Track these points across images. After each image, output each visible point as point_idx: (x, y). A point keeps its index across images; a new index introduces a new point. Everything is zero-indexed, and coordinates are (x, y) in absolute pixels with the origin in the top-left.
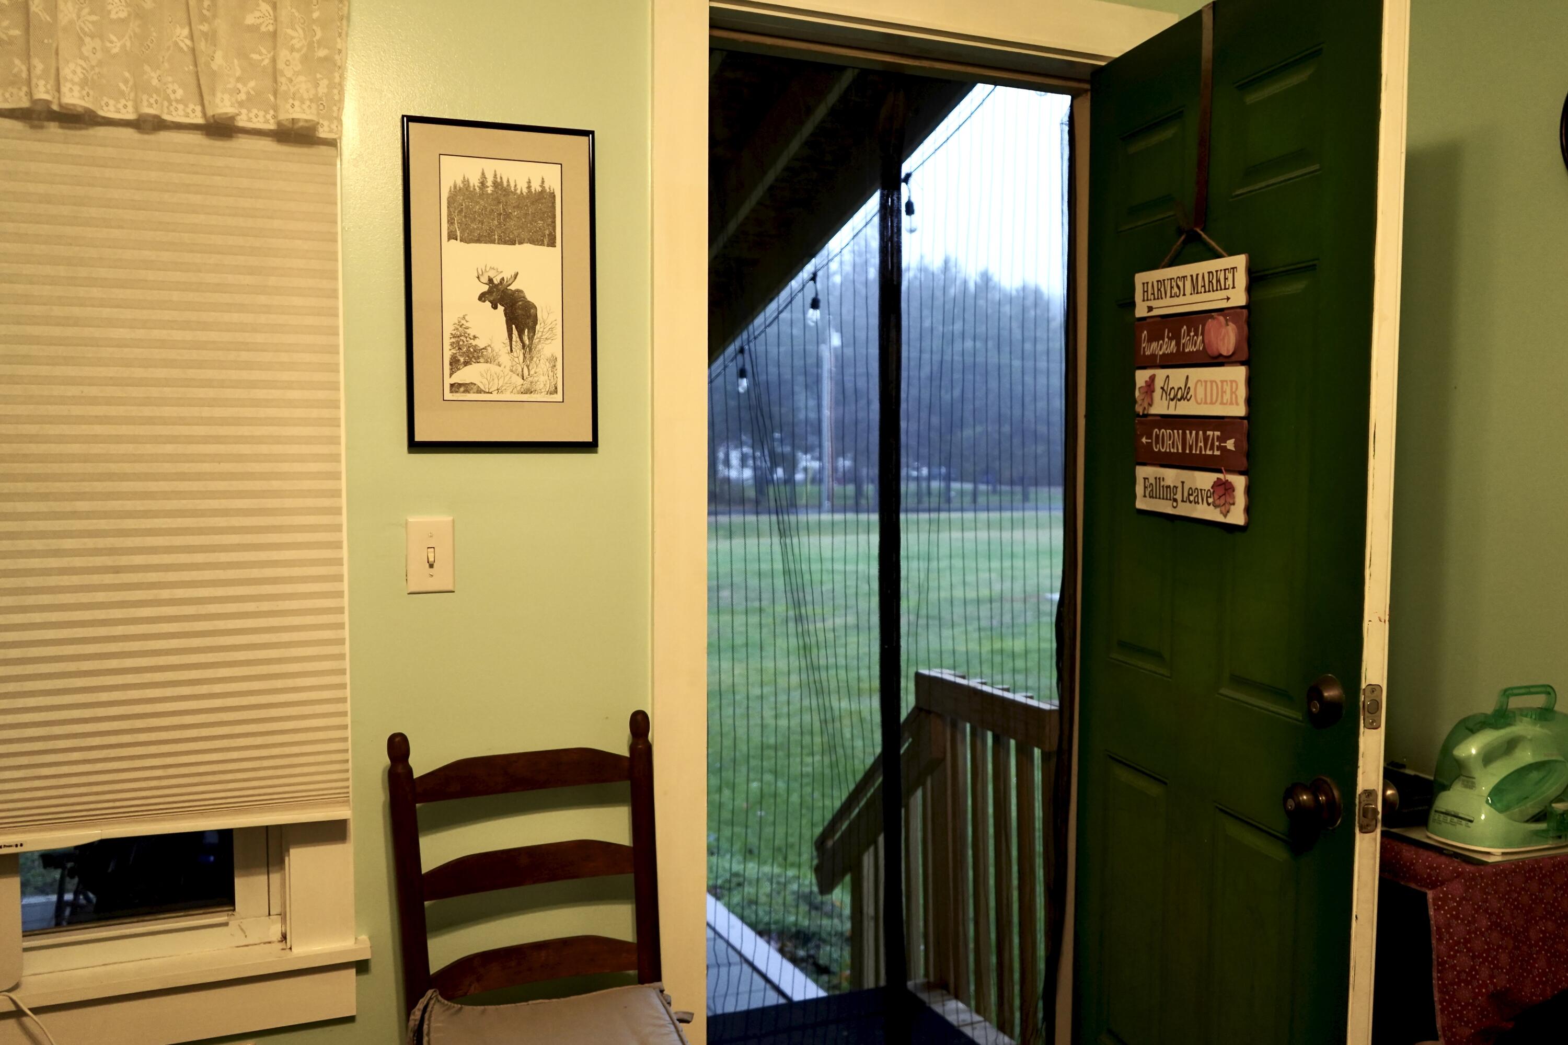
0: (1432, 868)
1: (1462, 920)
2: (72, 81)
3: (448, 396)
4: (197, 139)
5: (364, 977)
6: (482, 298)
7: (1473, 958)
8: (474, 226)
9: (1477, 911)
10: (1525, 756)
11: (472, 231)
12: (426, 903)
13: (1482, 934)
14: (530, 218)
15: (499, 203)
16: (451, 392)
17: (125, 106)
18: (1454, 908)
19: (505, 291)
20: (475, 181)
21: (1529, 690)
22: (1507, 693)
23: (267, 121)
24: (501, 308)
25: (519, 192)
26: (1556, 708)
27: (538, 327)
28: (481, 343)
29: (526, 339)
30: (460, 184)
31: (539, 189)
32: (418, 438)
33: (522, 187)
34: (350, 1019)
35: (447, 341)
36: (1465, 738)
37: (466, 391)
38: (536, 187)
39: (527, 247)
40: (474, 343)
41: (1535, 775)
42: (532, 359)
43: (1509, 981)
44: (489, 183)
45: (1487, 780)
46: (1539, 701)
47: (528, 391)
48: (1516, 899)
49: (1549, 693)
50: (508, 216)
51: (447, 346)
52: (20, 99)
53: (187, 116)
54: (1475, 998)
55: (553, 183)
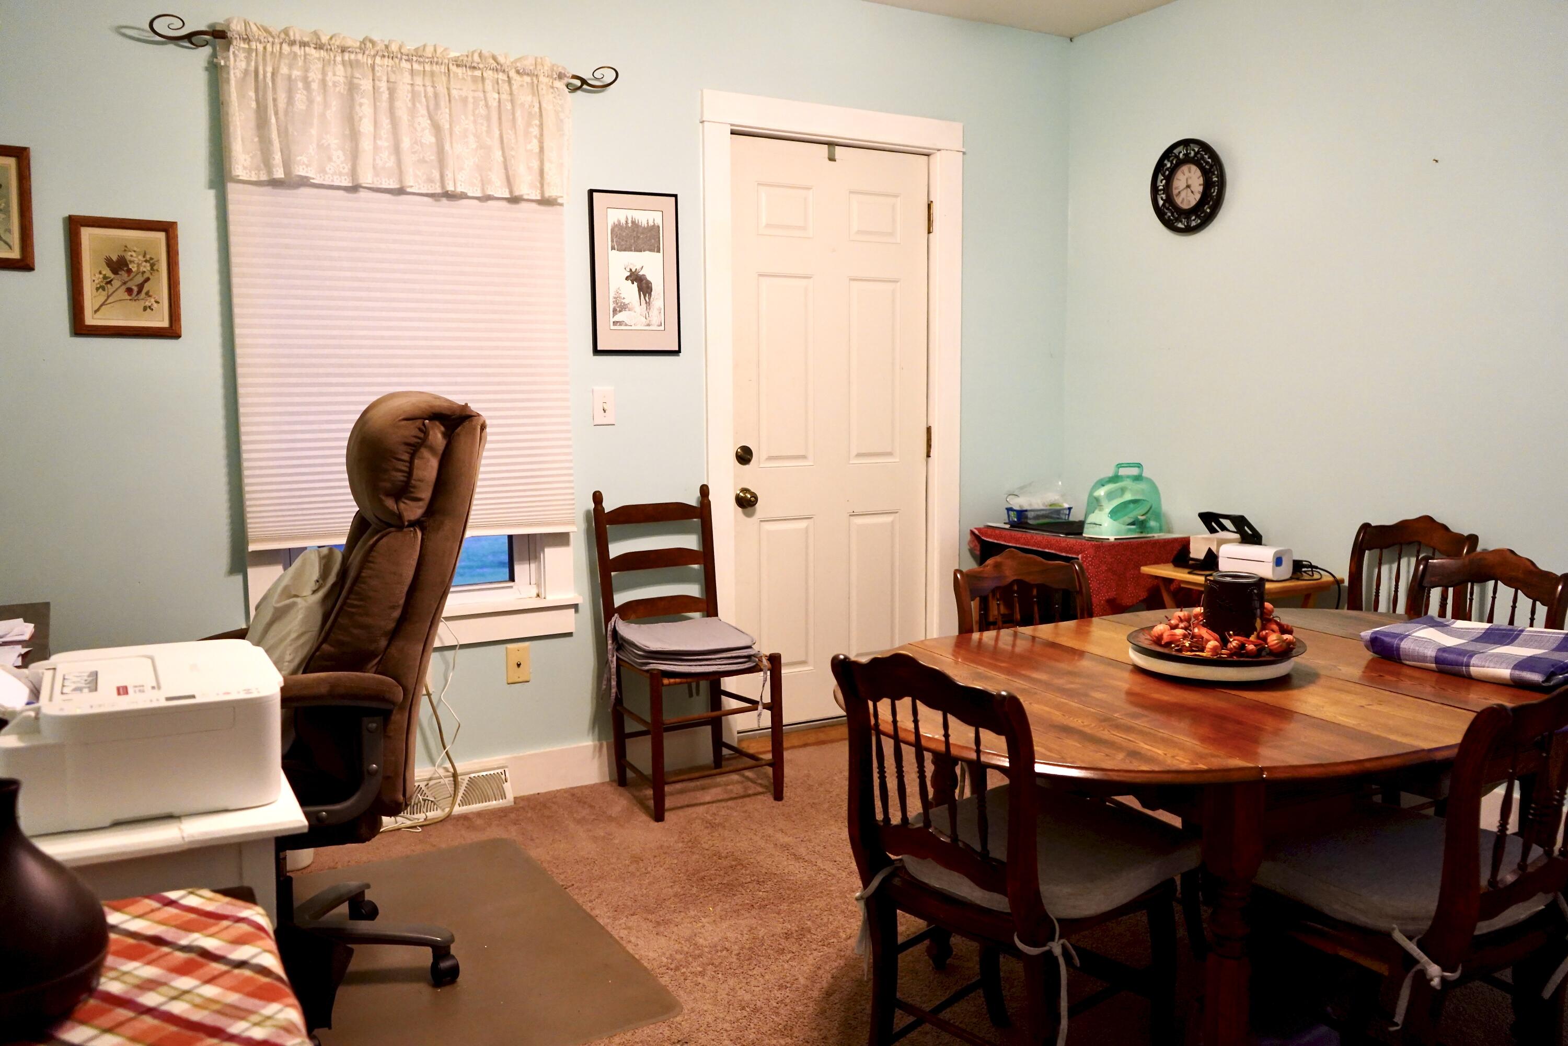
0: (1082, 545)
1: (1094, 566)
2: (461, 181)
3: (613, 327)
4: (504, 204)
5: (577, 615)
6: (627, 278)
7: (1099, 584)
8: (623, 243)
9: (1101, 562)
10: (1128, 497)
11: (622, 245)
12: (613, 574)
13: (1103, 573)
14: (648, 238)
15: (634, 231)
16: (614, 325)
17: (477, 190)
18: (1091, 561)
19: (637, 275)
20: (623, 221)
21: (1129, 465)
22: (1120, 466)
23: (536, 195)
24: (636, 284)
25: (643, 225)
26: (1143, 475)
27: (652, 293)
28: (626, 301)
29: (647, 299)
30: (616, 223)
31: (653, 224)
32: (599, 348)
33: (644, 224)
34: (570, 634)
35: (612, 300)
36: (1099, 488)
37: (620, 325)
38: (651, 223)
39: (647, 252)
40: (623, 301)
41: (1132, 506)
42: (650, 309)
43: (1116, 594)
44: (630, 221)
45: (1109, 507)
46: (1134, 471)
47: (649, 325)
48: (1120, 558)
49: (1139, 467)
50: (638, 237)
51: (611, 303)
52: (436, 189)
53: (502, 194)
54: (1100, 602)
55: (659, 222)
